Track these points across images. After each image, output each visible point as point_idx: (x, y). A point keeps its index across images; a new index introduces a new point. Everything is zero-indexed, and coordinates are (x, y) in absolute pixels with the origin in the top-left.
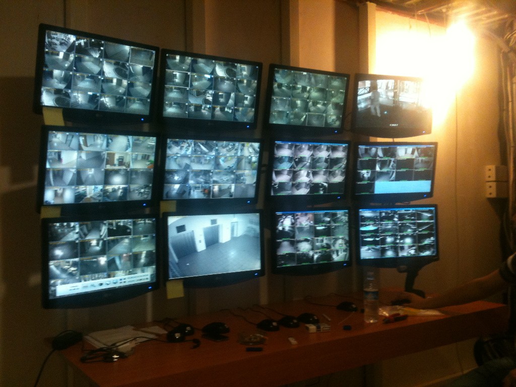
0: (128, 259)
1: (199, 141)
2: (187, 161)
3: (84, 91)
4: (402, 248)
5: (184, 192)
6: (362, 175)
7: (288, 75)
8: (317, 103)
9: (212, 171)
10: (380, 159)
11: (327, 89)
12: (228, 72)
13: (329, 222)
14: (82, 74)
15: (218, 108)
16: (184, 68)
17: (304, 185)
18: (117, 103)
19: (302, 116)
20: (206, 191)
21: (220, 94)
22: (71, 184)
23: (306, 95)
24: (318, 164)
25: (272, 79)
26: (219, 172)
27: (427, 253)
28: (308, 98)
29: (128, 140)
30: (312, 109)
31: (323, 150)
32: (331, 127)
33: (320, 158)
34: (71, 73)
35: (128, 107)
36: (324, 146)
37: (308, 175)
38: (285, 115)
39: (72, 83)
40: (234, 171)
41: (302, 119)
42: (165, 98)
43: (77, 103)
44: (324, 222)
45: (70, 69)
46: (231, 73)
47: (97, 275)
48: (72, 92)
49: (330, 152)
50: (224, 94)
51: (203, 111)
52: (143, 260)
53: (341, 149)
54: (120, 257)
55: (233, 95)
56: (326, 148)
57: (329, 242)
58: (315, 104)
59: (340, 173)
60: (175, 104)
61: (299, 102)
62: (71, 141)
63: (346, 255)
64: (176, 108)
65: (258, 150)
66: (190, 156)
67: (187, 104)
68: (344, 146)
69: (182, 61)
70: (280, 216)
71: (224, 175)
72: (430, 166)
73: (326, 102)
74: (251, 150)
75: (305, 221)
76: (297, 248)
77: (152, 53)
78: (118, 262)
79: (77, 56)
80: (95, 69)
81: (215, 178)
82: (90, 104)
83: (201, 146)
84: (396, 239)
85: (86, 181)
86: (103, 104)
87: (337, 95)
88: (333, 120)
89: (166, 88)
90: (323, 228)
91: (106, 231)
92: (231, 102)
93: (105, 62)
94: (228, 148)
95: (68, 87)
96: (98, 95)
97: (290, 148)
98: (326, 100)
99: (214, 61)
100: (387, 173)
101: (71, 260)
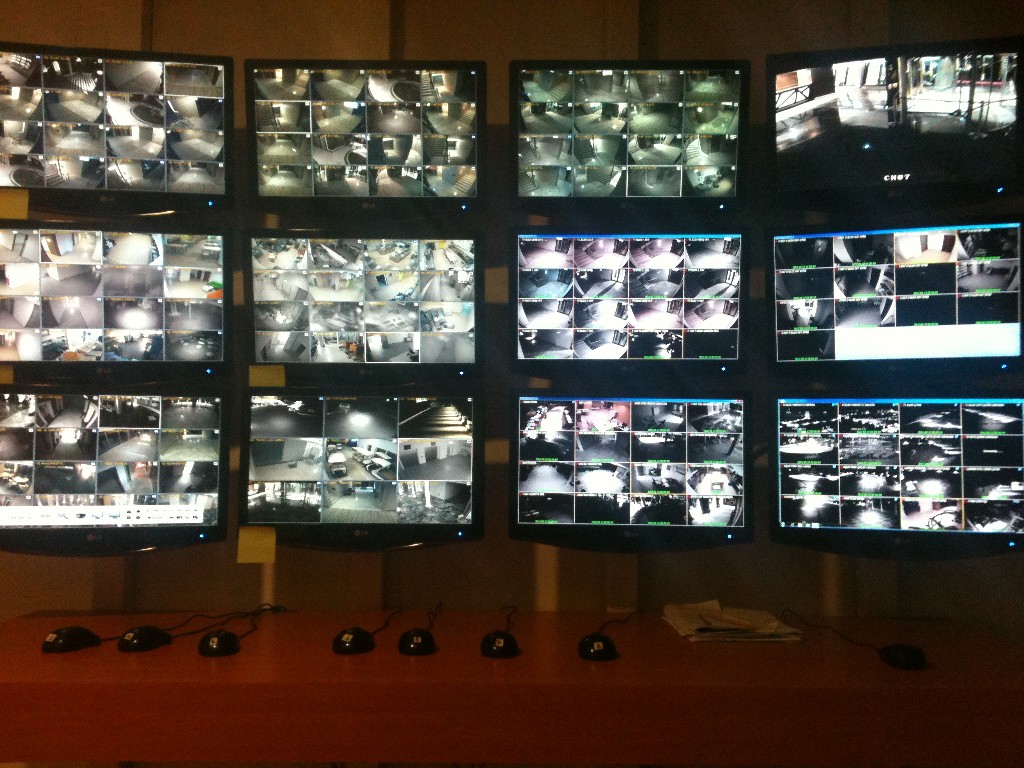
0: (147, 473)
1: (323, 241)
2: (298, 283)
3: (72, 156)
4: (912, 508)
5: (302, 348)
6: (791, 312)
7: (557, 82)
8: (654, 141)
9: (361, 304)
10: (842, 269)
11: (680, 105)
12: (398, 90)
13: (681, 428)
14: (64, 124)
15: (383, 172)
16: (294, 93)
17: (610, 337)
18: (146, 174)
19: (612, 175)
20: (353, 347)
21: (385, 140)
22: (32, 324)
23: (616, 124)
24: (648, 287)
25: (518, 96)
26: (379, 307)
27: (998, 526)
28: (624, 130)
29: (153, 241)
30: (640, 155)
31: (661, 250)
32: (702, 195)
33: (652, 272)
34: (40, 124)
35: (171, 179)
36: (663, 243)
37: (621, 311)
38: (561, 174)
39: (44, 142)
40: (416, 304)
41: (614, 182)
42: (259, 157)
43: (57, 178)
44: (663, 425)
45: (36, 116)
46: (409, 92)
47: (72, 497)
48: (46, 159)
49: (685, 255)
50: (395, 141)
51: (348, 179)
52: (186, 478)
53: (720, 247)
54: (129, 467)
55: (417, 140)
56: (669, 246)
57: (678, 477)
58: (648, 144)
59: (722, 307)
60: (282, 168)
61: (598, 144)
62: (24, 245)
63: (733, 514)
64: (285, 176)
65: (472, 256)
66: (304, 273)
67: (309, 167)
68: (728, 238)
69: (290, 79)
70: (534, 407)
71: (390, 312)
72: (1010, 281)
73: (679, 136)
74: (452, 256)
75: (602, 420)
76: (578, 483)
77: (217, 72)
78: (122, 476)
79: (47, 92)
80: (91, 112)
81: (370, 319)
82: (86, 180)
83: (329, 250)
84: (890, 481)
85: (63, 319)
86: (114, 177)
87: (715, 115)
88: (708, 180)
89: (260, 138)
90: (663, 440)
91: (98, 415)
92: (414, 155)
93: (109, 97)
94: (393, 254)
95: (38, 149)
96: (102, 160)
97: (562, 248)
98: (680, 132)
99: (362, 72)
100: (871, 305)
101: (16, 464)
